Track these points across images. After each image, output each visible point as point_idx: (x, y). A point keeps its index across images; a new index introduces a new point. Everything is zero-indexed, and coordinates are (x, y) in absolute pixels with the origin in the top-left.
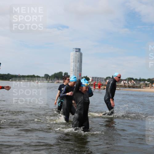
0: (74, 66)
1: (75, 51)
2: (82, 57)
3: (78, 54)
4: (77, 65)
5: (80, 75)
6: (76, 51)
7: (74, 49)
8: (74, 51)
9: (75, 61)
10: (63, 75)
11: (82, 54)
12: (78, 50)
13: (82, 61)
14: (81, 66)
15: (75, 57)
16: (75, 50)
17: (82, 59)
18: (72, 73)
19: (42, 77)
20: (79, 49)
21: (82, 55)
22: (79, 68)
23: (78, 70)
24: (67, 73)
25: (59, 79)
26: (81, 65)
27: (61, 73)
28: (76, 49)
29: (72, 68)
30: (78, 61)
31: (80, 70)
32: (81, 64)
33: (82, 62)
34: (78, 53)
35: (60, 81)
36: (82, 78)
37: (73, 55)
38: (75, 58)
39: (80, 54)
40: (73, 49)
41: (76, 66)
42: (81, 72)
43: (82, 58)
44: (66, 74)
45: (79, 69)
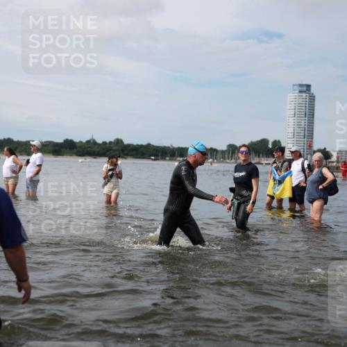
0: (296, 126)
1: (297, 92)
2: (314, 105)
3: (304, 97)
4: (303, 124)
5: (310, 146)
6: (300, 92)
7: (295, 87)
8: (294, 90)
9: (297, 113)
10: (270, 146)
11: (314, 97)
12: (305, 88)
13: (313, 113)
14: (313, 126)
15: (296, 105)
16: (297, 89)
17: (314, 110)
18: (290, 141)
19: (223, 152)
20: (309, 86)
21: (314, 99)
22: (306, 129)
23: (305, 135)
24: (279, 142)
25: (261, 155)
26: (313, 123)
27: (264, 142)
28: (301, 85)
29: (291, 130)
30: (306, 114)
31: (310, 134)
32: (313, 120)
33: (313, 115)
34: (304, 95)
35: (263, 159)
36: (314, 152)
37: (292, 99)
38: (297, 108)
39: (310, 96)
40: (294, 85)
41: (299, 125)
42: (312, 138)
43: (314, 107)
44: (276, 143)
45: (306, 132)
